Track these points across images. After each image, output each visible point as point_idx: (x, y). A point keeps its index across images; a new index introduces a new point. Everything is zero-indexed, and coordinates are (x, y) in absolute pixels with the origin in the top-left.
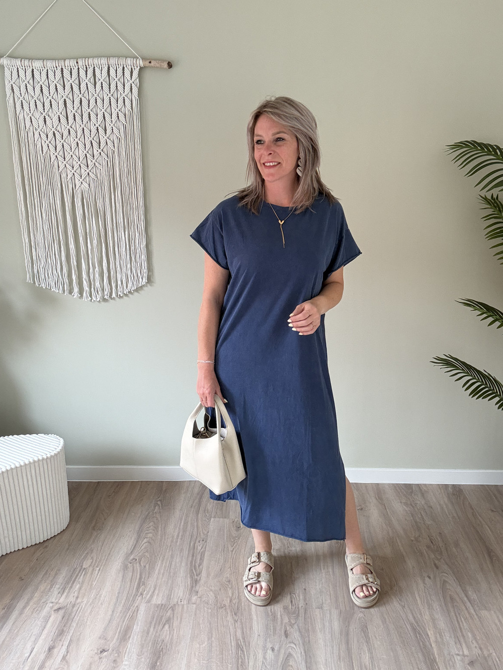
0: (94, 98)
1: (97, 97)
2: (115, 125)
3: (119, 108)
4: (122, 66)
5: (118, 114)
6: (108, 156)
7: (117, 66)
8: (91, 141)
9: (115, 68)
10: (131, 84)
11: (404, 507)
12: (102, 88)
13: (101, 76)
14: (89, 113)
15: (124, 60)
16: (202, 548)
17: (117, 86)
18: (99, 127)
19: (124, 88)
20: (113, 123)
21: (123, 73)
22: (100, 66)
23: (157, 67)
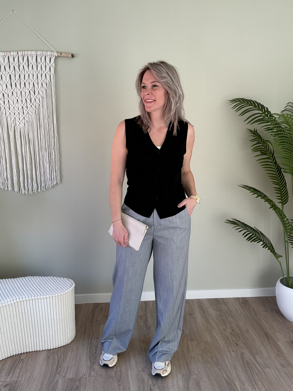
0: (28, 74)
1: (30, 73)
2: (41, 89)
3: (42, 80)
4: (45, 56)
5: (42, 83)
6: (36, 107)
7: (42, 56)
8: (26, 99)
9: (40, 57)
10: (50, 66)
11: (215, 311)
12: (33, 68)
13: (33, 61)
14: (25, 82)
15: (46, 52)
16: (96, 343)
17: (41, 67)
18: (31, 91)
19: (46, 69)
20: (39, 88)
21: (45, 60)
22: (32, 56)
23: (65, 57)
